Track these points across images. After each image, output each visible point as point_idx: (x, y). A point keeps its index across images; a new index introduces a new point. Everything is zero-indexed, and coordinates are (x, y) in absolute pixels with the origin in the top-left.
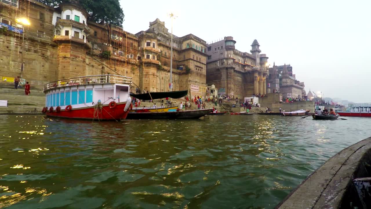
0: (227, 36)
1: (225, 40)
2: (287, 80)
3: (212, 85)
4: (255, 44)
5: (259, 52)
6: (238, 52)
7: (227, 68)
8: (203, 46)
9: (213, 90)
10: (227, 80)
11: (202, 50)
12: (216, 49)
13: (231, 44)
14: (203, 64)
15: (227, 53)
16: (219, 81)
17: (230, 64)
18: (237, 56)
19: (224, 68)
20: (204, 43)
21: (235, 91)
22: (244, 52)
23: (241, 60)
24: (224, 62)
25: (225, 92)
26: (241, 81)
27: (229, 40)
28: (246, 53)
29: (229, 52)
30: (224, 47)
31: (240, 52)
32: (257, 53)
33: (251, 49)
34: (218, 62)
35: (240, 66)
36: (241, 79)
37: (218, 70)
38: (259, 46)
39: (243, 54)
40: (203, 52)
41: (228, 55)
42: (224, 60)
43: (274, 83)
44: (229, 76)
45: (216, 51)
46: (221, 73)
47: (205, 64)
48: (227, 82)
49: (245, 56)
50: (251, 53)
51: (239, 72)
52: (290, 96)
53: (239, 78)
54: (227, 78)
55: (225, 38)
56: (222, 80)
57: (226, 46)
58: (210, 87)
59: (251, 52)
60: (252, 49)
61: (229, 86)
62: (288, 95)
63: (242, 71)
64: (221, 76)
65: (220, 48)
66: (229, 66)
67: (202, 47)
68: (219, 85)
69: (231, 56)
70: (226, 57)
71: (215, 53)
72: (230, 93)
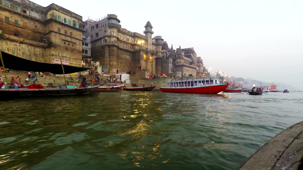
0: (110, 14)
1: (108, 17)
2: (180, 61)
3: (97, 62)
4: (148, 26)
5: (152, 33)
6: (127, 32)
7: (109, 46)
8: (76, 20)
9: (97, 67)
10: (110, 58)
11: (75, 25)
12: (102, 26)
13: (114, 22)
14: (77, 39)
15: (110, 31)
16: (103, 58)
17: (112, 41)
18: (125, 35)
19: (106, 45)
20: (78, 17)
21: (122, 69)
22: (134, 32)
23: (131, 40)
24: (107, 40)
25: (107, 69)
26: (130, 59)
27: (111, 17)
28: (135, 33)
29: (112, 30)
30: (107, 25)
31: (129, 32)
32: (149, 34)
33: (144, 30)
34: (103, 39)
35: (129, 45)
36: (129, 57)
37: (103, 47)
38: (152, 27)
39: (133, 34)
40: (77, 27)
41: (111, 33)
42: (107, 38)
43: (167, 63)
44: (111, 54)
45: (101, 29)
46: (105, 50)
47: (80, 40)
48: (110, 60)
49: (135, 36)
50: (144, 35)
51: (127, 51)
52: (179, 74)
53: (128, 57)
54: (110, 55)
55: (108, 16)
56: (105, 57)
57: (108, 24)
58: (95, 64)
59: (145, 32)
60: (146, 30)
61: (111, 63)
62: (178, 74)
63: (130, 50)
64: (105, 54)
65: (105, 25)
66: (111, 44)
67: (74, 21)
68: (103, 62)
69: (113, 34)
70: (109, 34)
71: (101, 30)
72: (112, 70)
